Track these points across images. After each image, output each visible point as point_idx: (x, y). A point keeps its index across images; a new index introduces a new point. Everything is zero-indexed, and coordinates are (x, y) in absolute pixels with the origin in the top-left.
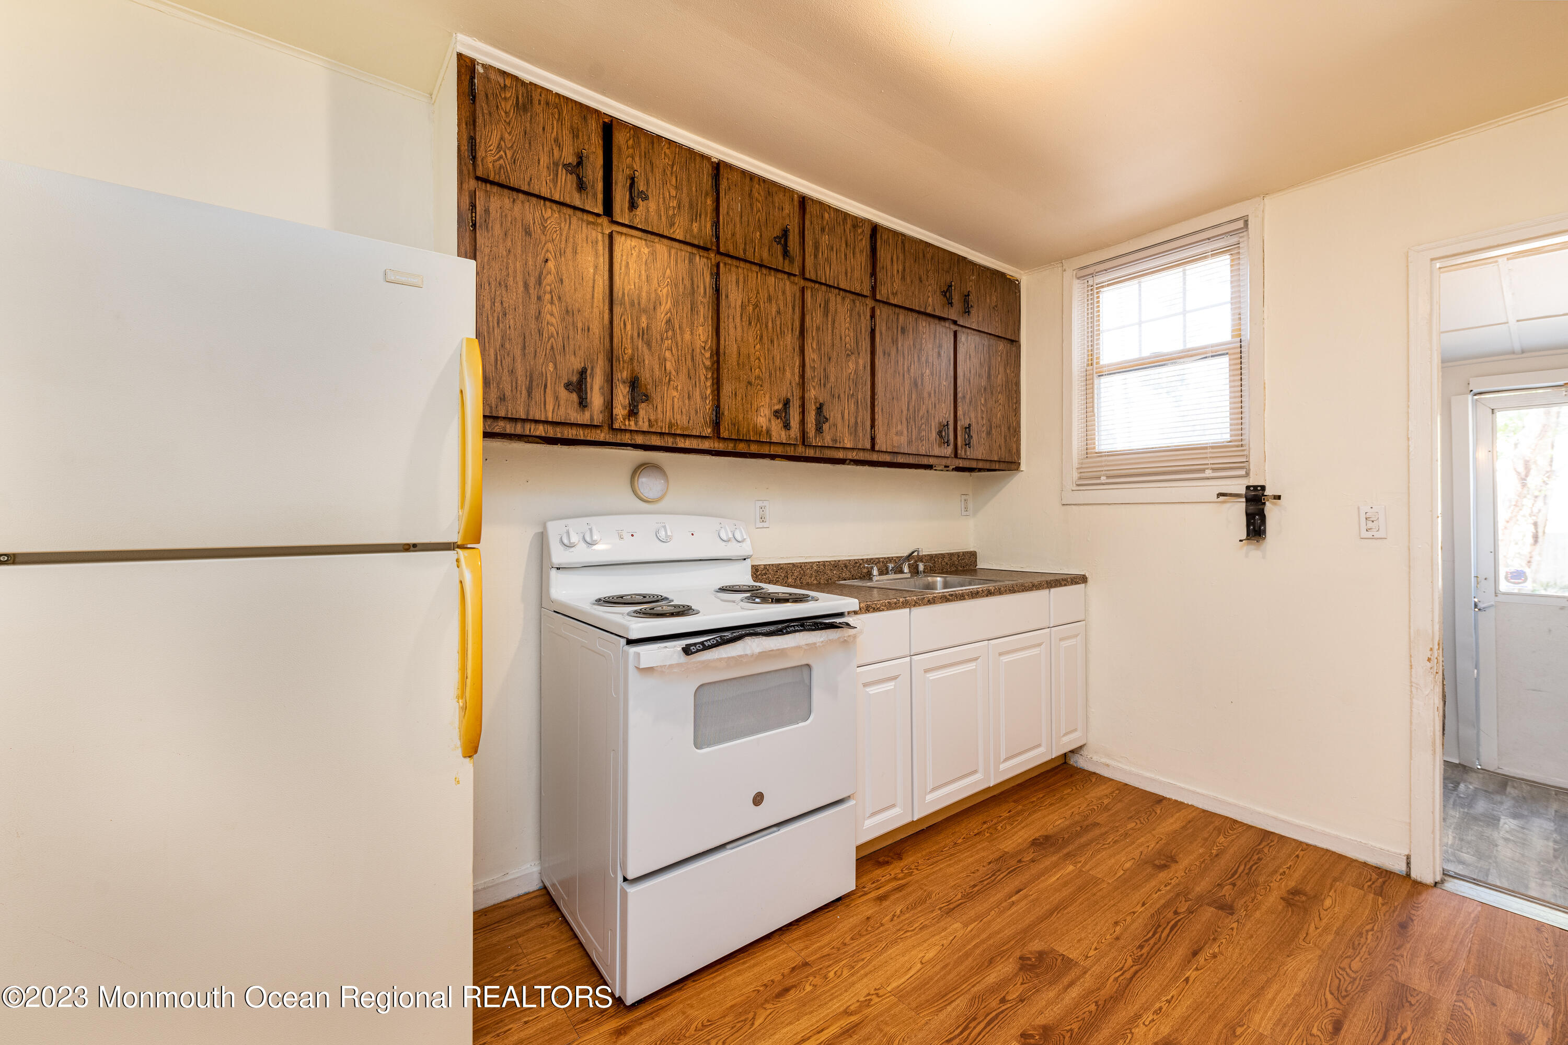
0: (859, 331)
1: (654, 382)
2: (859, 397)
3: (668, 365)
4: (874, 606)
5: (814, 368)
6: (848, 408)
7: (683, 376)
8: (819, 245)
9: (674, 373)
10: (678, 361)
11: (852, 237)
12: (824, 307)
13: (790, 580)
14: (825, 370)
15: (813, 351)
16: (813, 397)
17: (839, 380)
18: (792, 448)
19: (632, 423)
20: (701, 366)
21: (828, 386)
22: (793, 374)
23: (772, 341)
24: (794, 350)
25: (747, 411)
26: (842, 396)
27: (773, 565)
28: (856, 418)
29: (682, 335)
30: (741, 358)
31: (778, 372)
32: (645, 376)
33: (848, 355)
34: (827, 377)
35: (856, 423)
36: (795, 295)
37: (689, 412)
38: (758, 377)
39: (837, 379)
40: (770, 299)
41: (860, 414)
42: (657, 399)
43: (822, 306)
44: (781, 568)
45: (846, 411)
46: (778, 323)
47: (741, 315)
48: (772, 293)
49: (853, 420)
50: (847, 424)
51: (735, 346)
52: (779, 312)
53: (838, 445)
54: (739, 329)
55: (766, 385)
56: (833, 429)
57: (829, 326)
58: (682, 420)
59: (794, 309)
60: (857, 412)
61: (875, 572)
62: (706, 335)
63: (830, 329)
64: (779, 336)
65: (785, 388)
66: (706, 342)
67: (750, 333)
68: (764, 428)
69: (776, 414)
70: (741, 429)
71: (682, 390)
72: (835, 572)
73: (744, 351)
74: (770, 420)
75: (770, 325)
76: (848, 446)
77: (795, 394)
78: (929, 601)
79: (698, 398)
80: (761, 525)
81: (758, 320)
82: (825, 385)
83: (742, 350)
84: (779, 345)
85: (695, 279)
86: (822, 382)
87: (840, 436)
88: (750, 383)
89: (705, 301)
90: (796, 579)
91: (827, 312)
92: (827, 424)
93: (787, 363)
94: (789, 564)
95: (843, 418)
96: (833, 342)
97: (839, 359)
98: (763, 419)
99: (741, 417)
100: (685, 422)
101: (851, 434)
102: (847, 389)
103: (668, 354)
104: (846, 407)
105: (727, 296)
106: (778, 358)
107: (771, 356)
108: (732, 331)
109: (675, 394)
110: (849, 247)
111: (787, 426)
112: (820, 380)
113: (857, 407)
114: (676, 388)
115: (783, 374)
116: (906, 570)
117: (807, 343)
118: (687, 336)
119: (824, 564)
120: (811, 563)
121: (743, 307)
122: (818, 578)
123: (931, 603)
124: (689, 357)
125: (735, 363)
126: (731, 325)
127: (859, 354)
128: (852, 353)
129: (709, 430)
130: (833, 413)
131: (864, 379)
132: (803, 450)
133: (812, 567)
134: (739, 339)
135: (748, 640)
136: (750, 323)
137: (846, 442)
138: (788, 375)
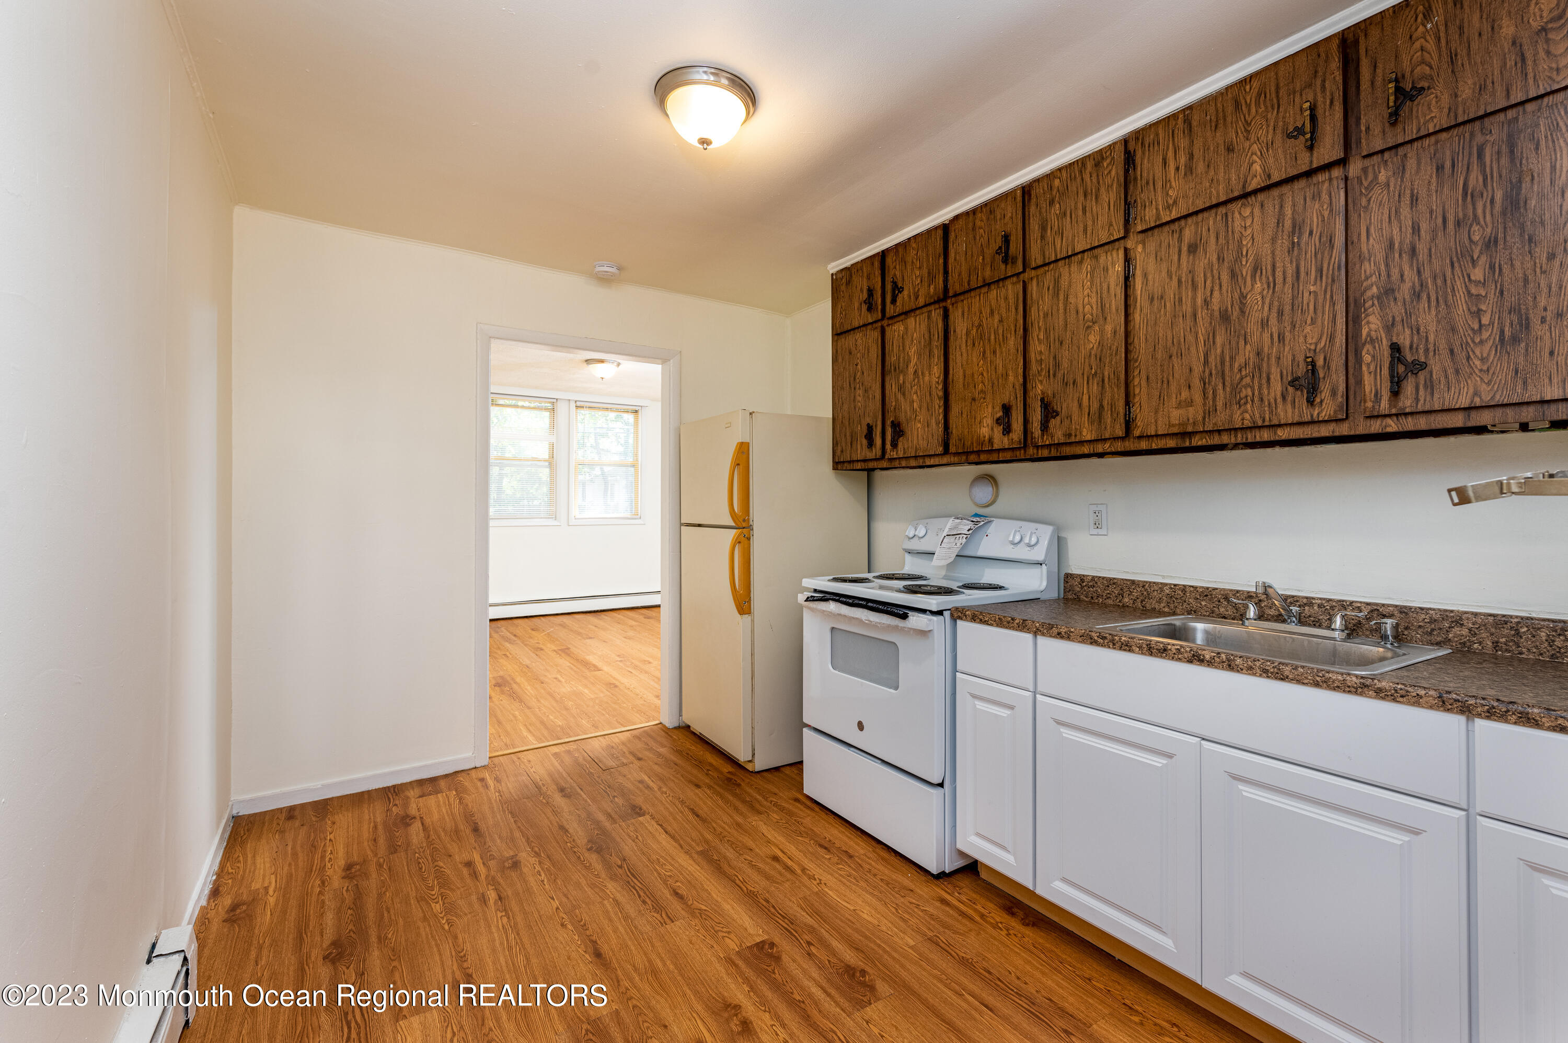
0: (1105, 292)
1: (907, 420)
2: (1106, 374)
3: (915, 404)
4: (981, 617)
5: (1040, 362)
6: (1088, 392)
7: (924, 410)
8: (1047, 224)
9: (918, 410)
10: (921, 401)
11: (1094, 180)
12: (1054, 288)
13: (1126, 600)
14: (1055, 358)
15: (1040, 343)
16: (1040, 392)
17: (1075, 363)
18: (1022, 452)
19: (895, 453)
20: (936, 397)
21: (1059, 375)
22: (1016, 376)
23: (995, 352)
24: (1018, 351)
25: (972, 425)
26: (1079, 380)
27: (1104, 578)
28: (1101, 401)
29: (923, 378)
30: (966, 379)
31: (1000, 380)
32: (902, 418)
33: (1088, 327)
34: (1057, 365)
35: (1101, 406)
36: (1017, 295)
37: (928, 437)
38: (982, 391)
39: (1071, 362)
40: (992, 312)
41: (1108, 395)
42: (908, 433)
43: (1051, 288)
44: (1114, 584)
45: (1085, 398)
46: (1000, 332)
47: (966, 341)
48: (994, 307)
49: (1095, 405)
50: (1087, 411)
51: (961, 371)
52: (1001, 321)
53: (1073, 439)
54: (965, 355)
55: (989, 397)
56: (1066, 422)
57: (1061, 305)
58: (922, 444)
59: (1016, 309)
60: (1102, 393)
61: (1252, 612)
62: (939, 371)
63: (1061, 311)
64: (1002, 344)
65: (1007, 393)
66: (939, 378)
67: (974, 354)
68: (987, 437)
69: (998, 421)
70: (966, 443)
71: (923, 421)
72: (1203, 603)
73: (968, 372)
74: (992, 429)
75: (992, 337)
76: (1088, 438)
77: (1018, 396)
78: (1059, 634)
79: (934, 424)
80: (1096, 531)
81: (981, 338)
82: (1054, 375)
83: (967, 372)
84: (1001, 353)
85: (932, 331)
86: (1051, 372)
87: (1076, 429)
88: (974, 399)
89: (938, 344)
90: (1135, 600)
91: (1058, 290)
92: (1058, 418)
93: (1010, 368)
94: (1126, 580)
95: (1080, 405)
96: (1066, 321)
97: (1075, 338)
98: (987, 428)
99: (966, 433)
100: (925, 445)
101: (1092, 423)
102: (1087, 369)
103: (915, 397)
104: (1085, 391)
105: (955, 331)
106: (1001, 365)
107: (993, 367)
108: (959, 357)
109: (919, 425)
110: (1089, 197)
111: (1007, 430)
112: (1049, 372)
113: (1103, 387)
114: (920, 421)
115: (1006, 379)
116: (1338, 622)
117: (1032, 338)
118: (927, 378)
119: (1184, 588)
120: (1161, 583)
121: (968, 333)
122: (1172, 606)
123: (1062, 638)
124: (928, 394)
125: (961, 386)
126: (958, 354)
127: (1106, 319)
128: (1094, 323)
129: (941, 449)
130: (1067, 405)
131: (1114, 348)
132: (1035, 451)
133: (1162, 590)
134: (965, 363)
135: (860, 610)
136: (974, 345)
137: (1084, 434)
138: (1011, 378)
